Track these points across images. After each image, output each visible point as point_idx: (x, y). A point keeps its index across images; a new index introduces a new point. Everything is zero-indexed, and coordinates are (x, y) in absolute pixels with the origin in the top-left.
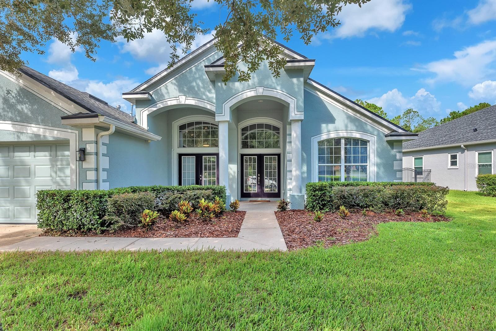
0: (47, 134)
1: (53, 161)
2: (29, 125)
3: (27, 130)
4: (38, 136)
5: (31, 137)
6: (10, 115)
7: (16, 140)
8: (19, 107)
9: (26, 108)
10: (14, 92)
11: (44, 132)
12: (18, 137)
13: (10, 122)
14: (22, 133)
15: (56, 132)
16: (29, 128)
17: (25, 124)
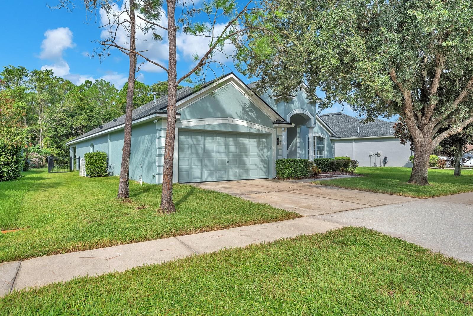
0: (263, 130)
1: (259, 144)
2: (255, 124)
3: (254, 127)
4: (259, 130)
5: (256, 131)
6: (246, 117)
7: (248, 132)
8: (250, 113)
9: (254, 114)
10: (248, 105)
11: (262, 129)
12: (250, 130)
13: (246, 121)
14: (251, 128)
15: (267, 129)
16: (255, 126)
17: (253, 123)
